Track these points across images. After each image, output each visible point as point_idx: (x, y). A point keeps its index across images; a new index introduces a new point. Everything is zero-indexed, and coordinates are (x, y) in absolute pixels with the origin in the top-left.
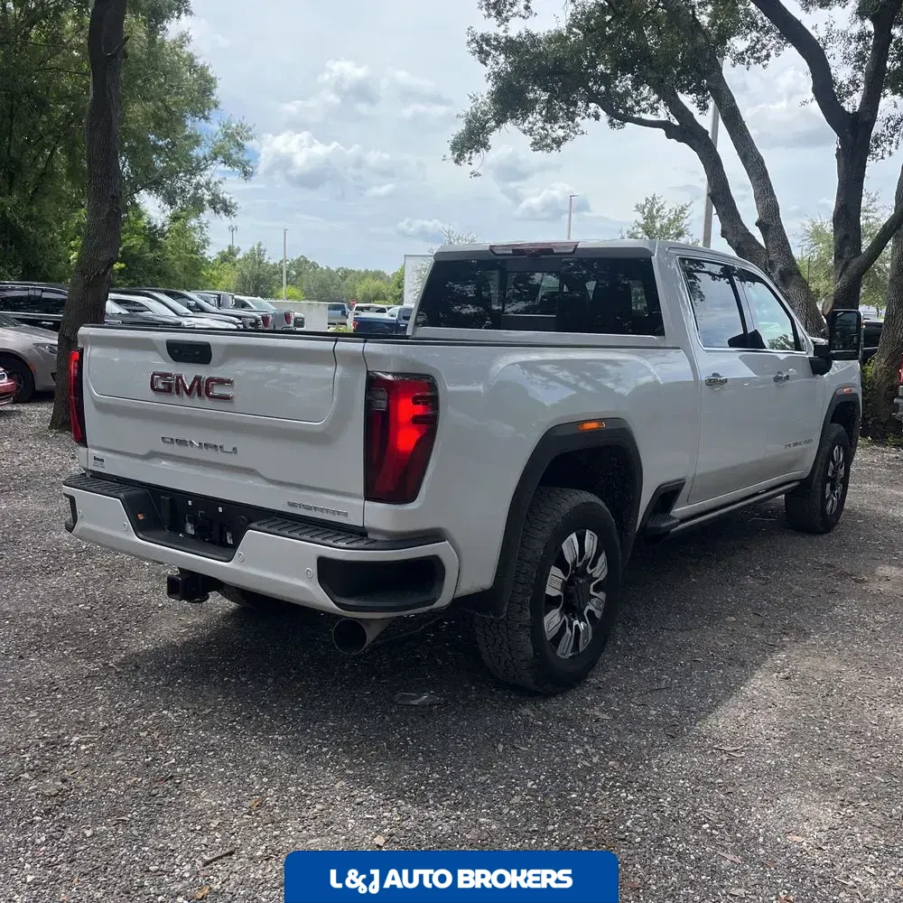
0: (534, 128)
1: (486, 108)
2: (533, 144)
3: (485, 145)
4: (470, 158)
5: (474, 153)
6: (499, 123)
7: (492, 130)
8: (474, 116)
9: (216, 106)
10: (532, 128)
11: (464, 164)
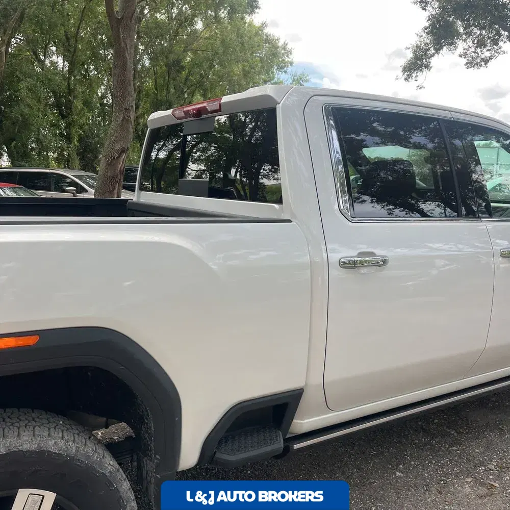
0: (468, 53)
1: (428, 41)
2: (467, 63)
3: (427, 67)
4: (416, 76)
5: (419, 73)
6: (437, 50)
7: (433, 55)
8: (418, 47)
9: (291, 64)
10: (466, 53)
11: (412, 81)
